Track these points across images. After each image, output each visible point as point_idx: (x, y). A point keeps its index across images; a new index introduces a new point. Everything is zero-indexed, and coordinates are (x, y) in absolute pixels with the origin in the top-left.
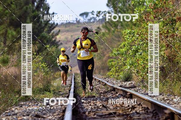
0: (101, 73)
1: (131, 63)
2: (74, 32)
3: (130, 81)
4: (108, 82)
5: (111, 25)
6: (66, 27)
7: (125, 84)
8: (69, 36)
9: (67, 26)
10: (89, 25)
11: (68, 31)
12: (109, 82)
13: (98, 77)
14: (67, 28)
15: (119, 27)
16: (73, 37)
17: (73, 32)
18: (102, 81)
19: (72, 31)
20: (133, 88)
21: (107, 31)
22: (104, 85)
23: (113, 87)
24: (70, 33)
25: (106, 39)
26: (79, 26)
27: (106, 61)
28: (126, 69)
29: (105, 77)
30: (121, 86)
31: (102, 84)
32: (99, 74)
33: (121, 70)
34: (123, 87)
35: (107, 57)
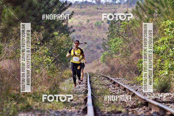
0: (127, 76)
1: (169, 67)
2: (92, 16)
3: (167, 92)
4: (136, 91)
5: (144, 11)
6: (81, 8)
7: (161, 95)
8: (84, 20)
9: (83, 7)
10: (113, 7)
11: (83, 14)
12: (138, 91)
13: (122, 82)
14: (82, 9)
15: (155, 15)
16: (90, 22)
17: (90, 15)
18: (129, 90)
19: (89, 14)
20: (171, 103)
21: (138, 19)
23: (144, 100)
24: (86, 16)
25: (135, 30)
26: (99, 7)
27: (133, 60)
28: (163, 74)
29: (132, 83)
30: (155, 100)
32: (124, 76)
34: (158, 100)
35: (135, 54)
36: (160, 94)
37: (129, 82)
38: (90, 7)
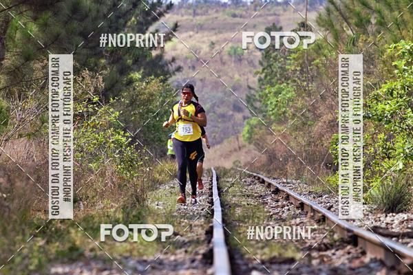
0: (306, 175)
1: (407, 151)
2: (220, 32)
3: (402, 212)
4: (329, 209)
5: (346, 19)
6: (195, 14)
7: (389, 219)
8: (204, 42)
9: (199, 11)
10: (272, 12)
11: (200, 28)
12: (332, 209)
13: (295, 189)
14: (198, 18)
15: (371, 28)
16: (217, 47)
17: (217, 31)
18: (311, 207)
19: (213, 29)
22: (318, 222)
23: (349, 231)
24: (206, 33)
25: (324, 65)
26: (237, 12)
27: (321, 136)
29: (319, 190)
30: (375, 230)
31: (312, 217)
32: (299, 176)
33: (373, 173)
34: (381, 231)
35: (325, 122)
36: (386, 216)
37: (312, 188)
38: (217, 11)
